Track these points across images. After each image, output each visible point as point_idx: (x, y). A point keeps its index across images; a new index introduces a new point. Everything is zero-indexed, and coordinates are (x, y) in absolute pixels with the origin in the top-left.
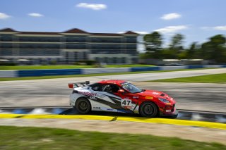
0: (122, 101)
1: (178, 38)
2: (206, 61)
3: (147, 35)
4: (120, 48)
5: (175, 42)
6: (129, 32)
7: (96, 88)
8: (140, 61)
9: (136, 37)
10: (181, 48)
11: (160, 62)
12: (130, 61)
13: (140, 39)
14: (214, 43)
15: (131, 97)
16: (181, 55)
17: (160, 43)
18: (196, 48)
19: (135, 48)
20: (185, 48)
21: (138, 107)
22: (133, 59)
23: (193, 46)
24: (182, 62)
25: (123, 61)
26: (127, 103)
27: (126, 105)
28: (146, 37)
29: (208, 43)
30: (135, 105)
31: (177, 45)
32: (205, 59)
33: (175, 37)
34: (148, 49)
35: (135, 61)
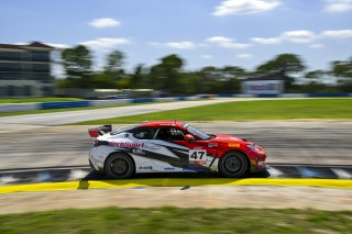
0: (191, 152)
1: (116, 57)
2: (158, 92)
3: (67, 50)
4: (20, 70)
5: (112, 63)
6: (37, 44)
7: (142, 134)
8: (57, 92)
9: (47, 52)
10: (122, 72)
11: (90, 94)
12: (40, 92)
13: (55, 56)
14: (167, 66)
15: (204, 145)
16: (122, 82)
17: (89, 63)
18: (143, 72)
19: (48, 70)
20: (127, 72)
21: (217, 160)
22: (45, 89)
23: (139, 69)
24: (124, 93)
25: (27, 93)
26: (199, 155)
27: (198, 159)
28: (66, 53)
29: (159, 66)
30: (211, 159)
31: (116, 68)
32: (155, 89)
33: (112, 56)
34: (70, 72)
35: (47, 92)
